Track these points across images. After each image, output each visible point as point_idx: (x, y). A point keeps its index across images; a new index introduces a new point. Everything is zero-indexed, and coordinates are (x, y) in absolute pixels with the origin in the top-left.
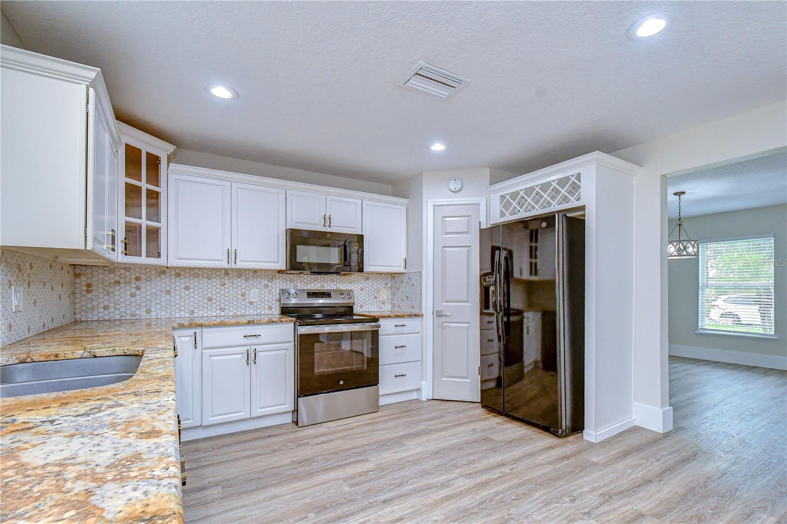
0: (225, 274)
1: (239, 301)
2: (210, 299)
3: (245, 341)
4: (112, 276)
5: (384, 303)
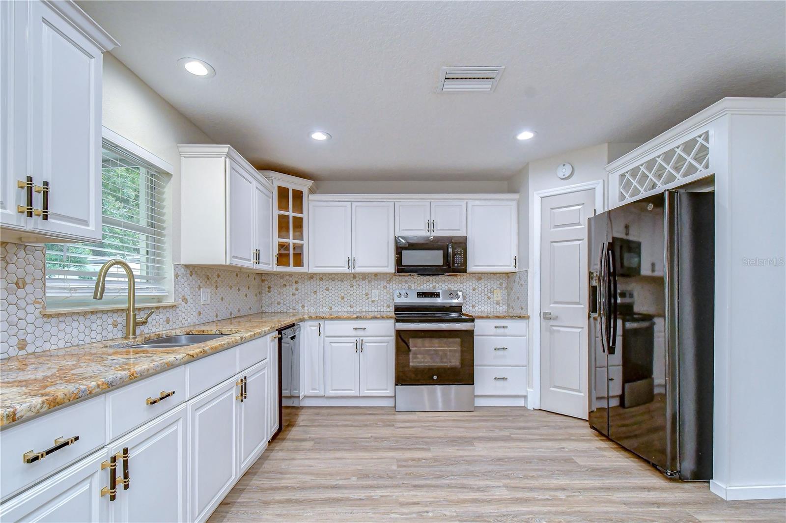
0: (353, 277)
1: (364, 299)
2: (343, 298)
3: (354, 333)
4: (282, 280)
5: (498, 303)
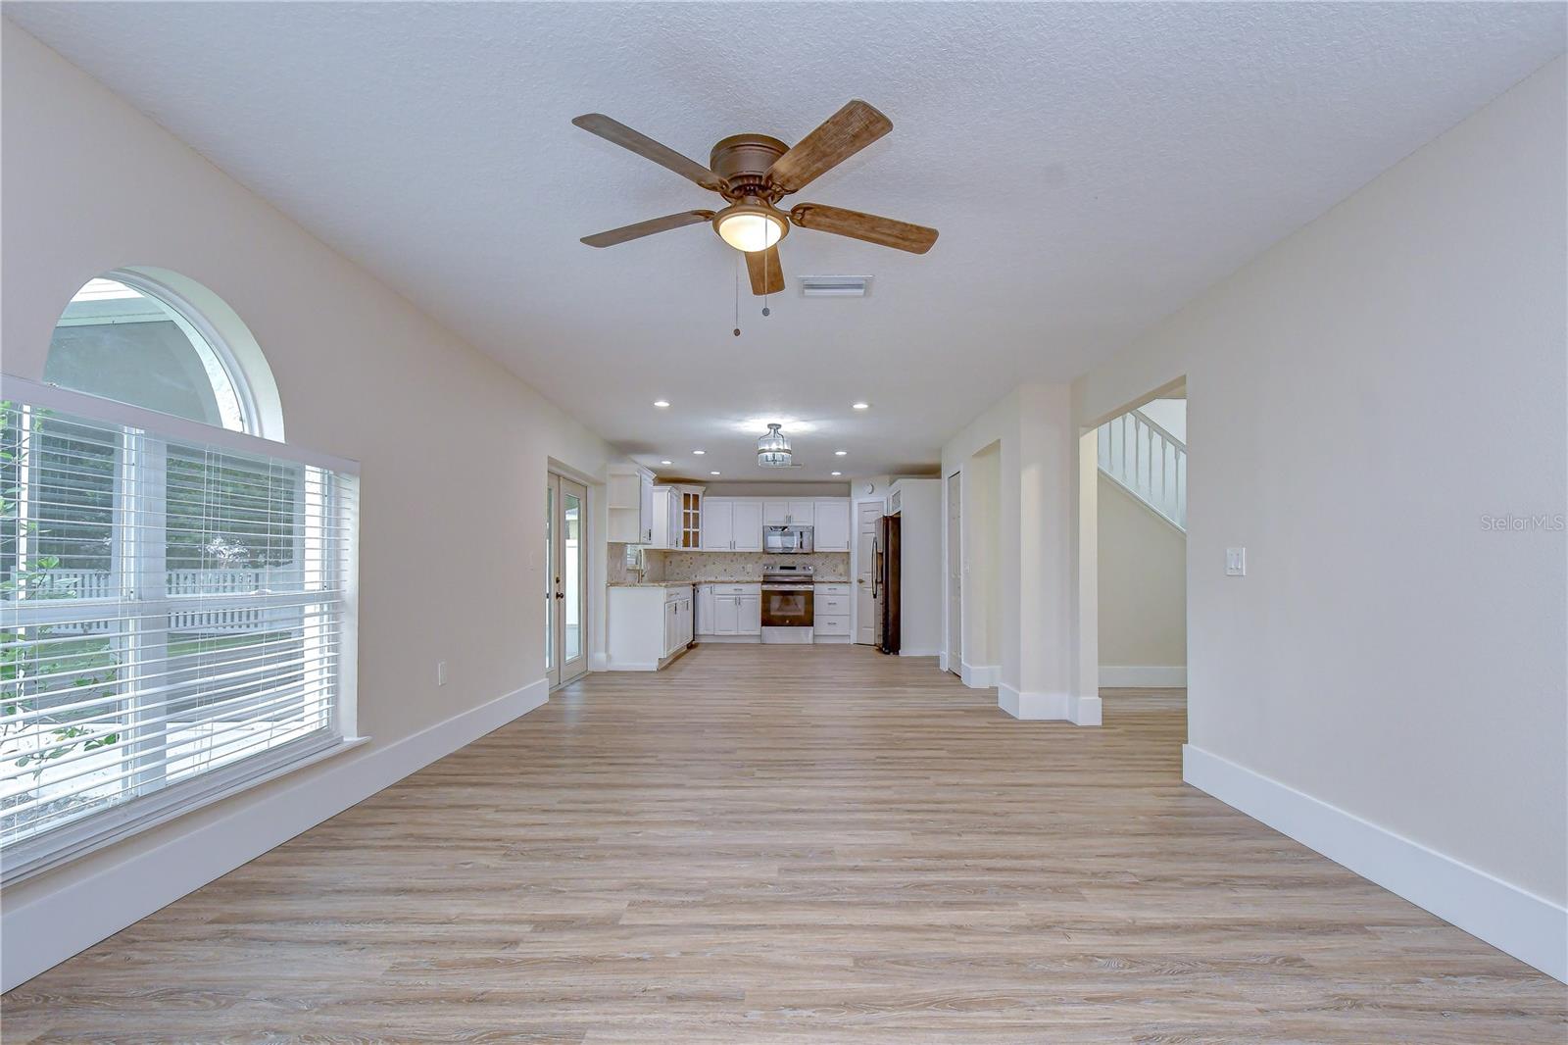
0: (733, 555)
1: (741, 571)
2: (726, 569)
3: (734, 591)
4: (680, 557)
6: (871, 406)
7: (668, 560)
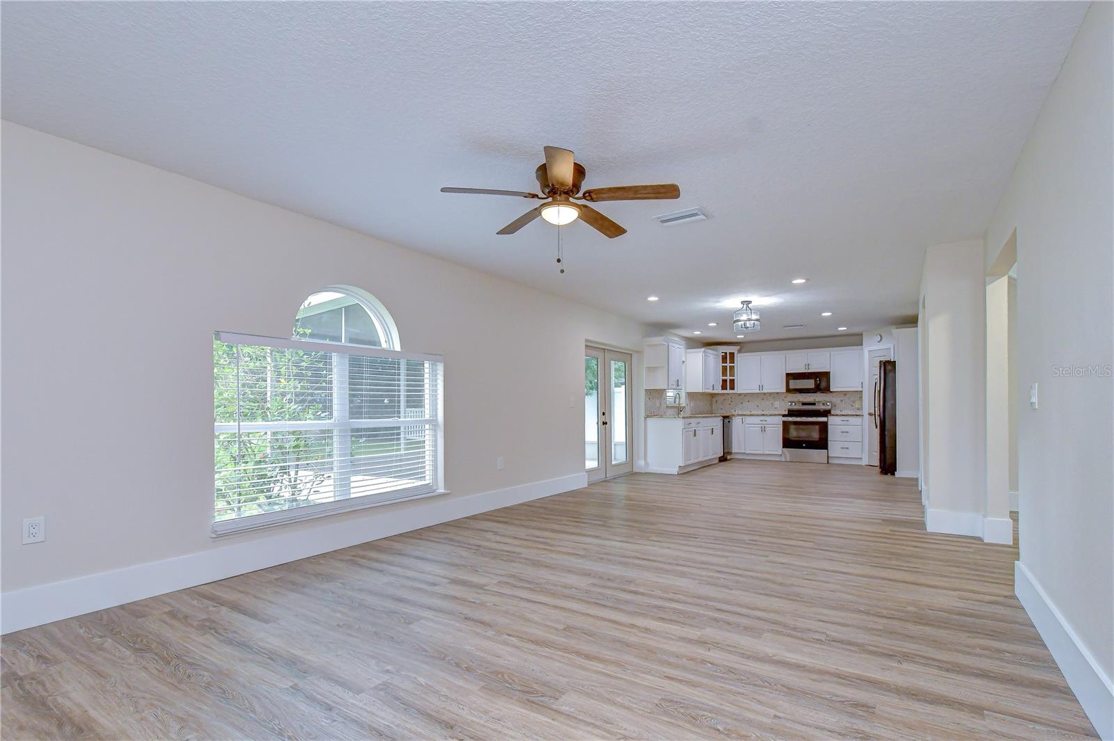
1: (770, 407)
2: (758, 406)
3: (761, 422)
4: (724, 397)
6: (807, 280)
7: (714, 400)
